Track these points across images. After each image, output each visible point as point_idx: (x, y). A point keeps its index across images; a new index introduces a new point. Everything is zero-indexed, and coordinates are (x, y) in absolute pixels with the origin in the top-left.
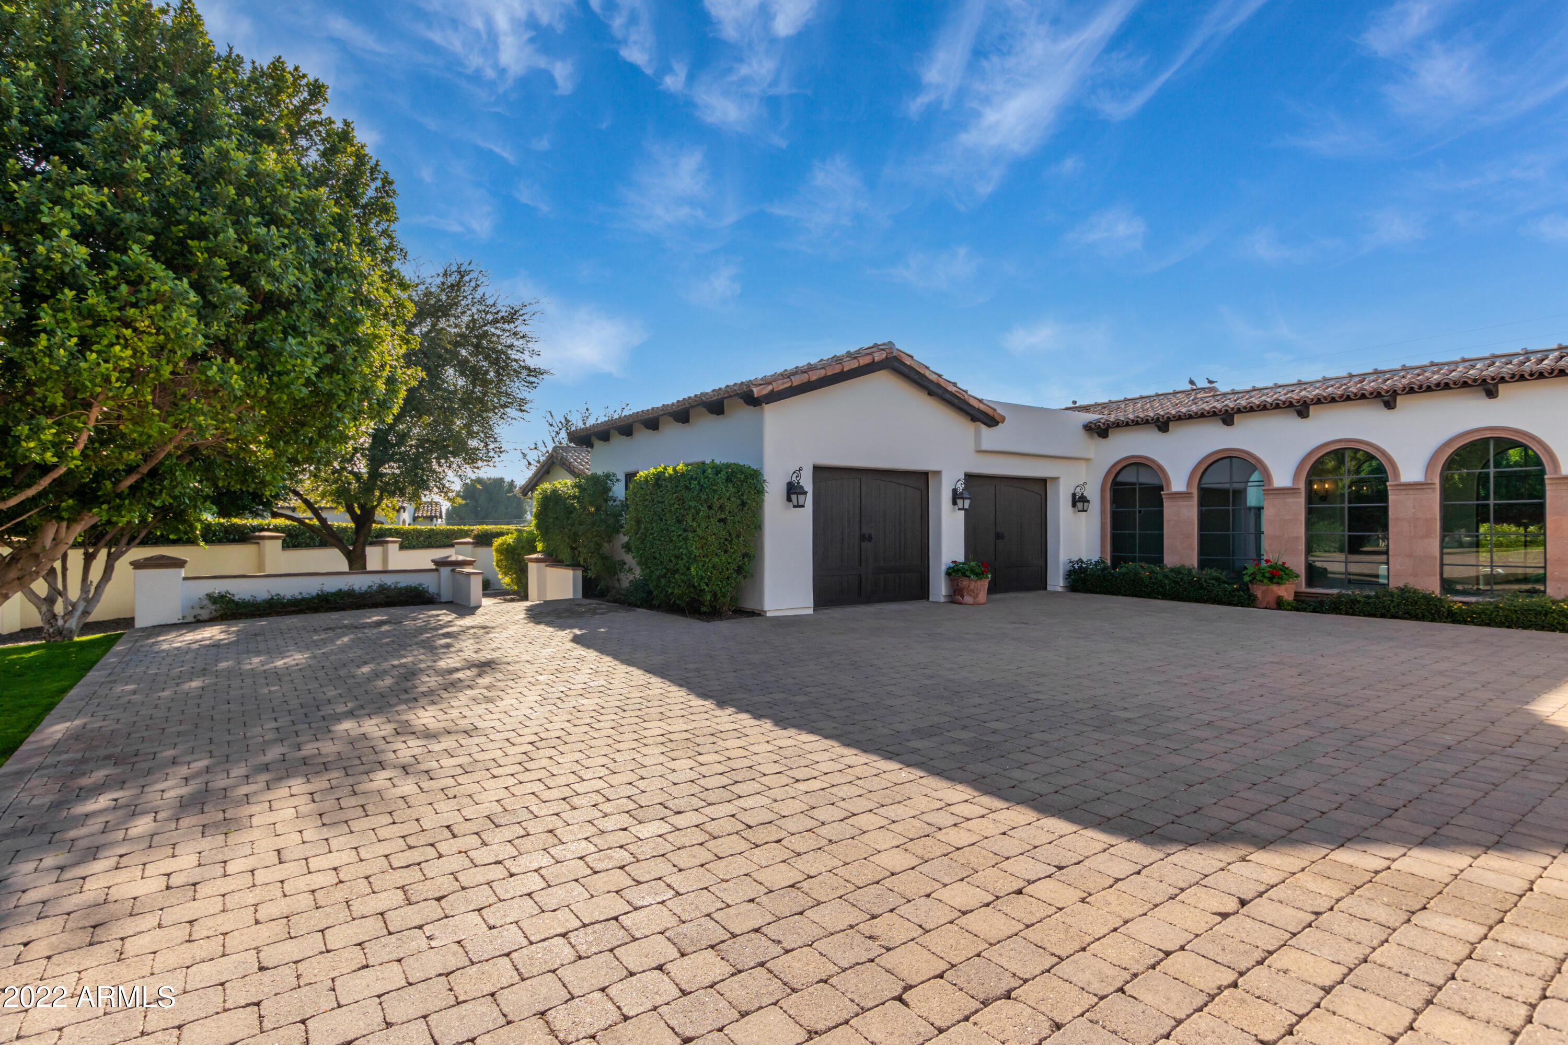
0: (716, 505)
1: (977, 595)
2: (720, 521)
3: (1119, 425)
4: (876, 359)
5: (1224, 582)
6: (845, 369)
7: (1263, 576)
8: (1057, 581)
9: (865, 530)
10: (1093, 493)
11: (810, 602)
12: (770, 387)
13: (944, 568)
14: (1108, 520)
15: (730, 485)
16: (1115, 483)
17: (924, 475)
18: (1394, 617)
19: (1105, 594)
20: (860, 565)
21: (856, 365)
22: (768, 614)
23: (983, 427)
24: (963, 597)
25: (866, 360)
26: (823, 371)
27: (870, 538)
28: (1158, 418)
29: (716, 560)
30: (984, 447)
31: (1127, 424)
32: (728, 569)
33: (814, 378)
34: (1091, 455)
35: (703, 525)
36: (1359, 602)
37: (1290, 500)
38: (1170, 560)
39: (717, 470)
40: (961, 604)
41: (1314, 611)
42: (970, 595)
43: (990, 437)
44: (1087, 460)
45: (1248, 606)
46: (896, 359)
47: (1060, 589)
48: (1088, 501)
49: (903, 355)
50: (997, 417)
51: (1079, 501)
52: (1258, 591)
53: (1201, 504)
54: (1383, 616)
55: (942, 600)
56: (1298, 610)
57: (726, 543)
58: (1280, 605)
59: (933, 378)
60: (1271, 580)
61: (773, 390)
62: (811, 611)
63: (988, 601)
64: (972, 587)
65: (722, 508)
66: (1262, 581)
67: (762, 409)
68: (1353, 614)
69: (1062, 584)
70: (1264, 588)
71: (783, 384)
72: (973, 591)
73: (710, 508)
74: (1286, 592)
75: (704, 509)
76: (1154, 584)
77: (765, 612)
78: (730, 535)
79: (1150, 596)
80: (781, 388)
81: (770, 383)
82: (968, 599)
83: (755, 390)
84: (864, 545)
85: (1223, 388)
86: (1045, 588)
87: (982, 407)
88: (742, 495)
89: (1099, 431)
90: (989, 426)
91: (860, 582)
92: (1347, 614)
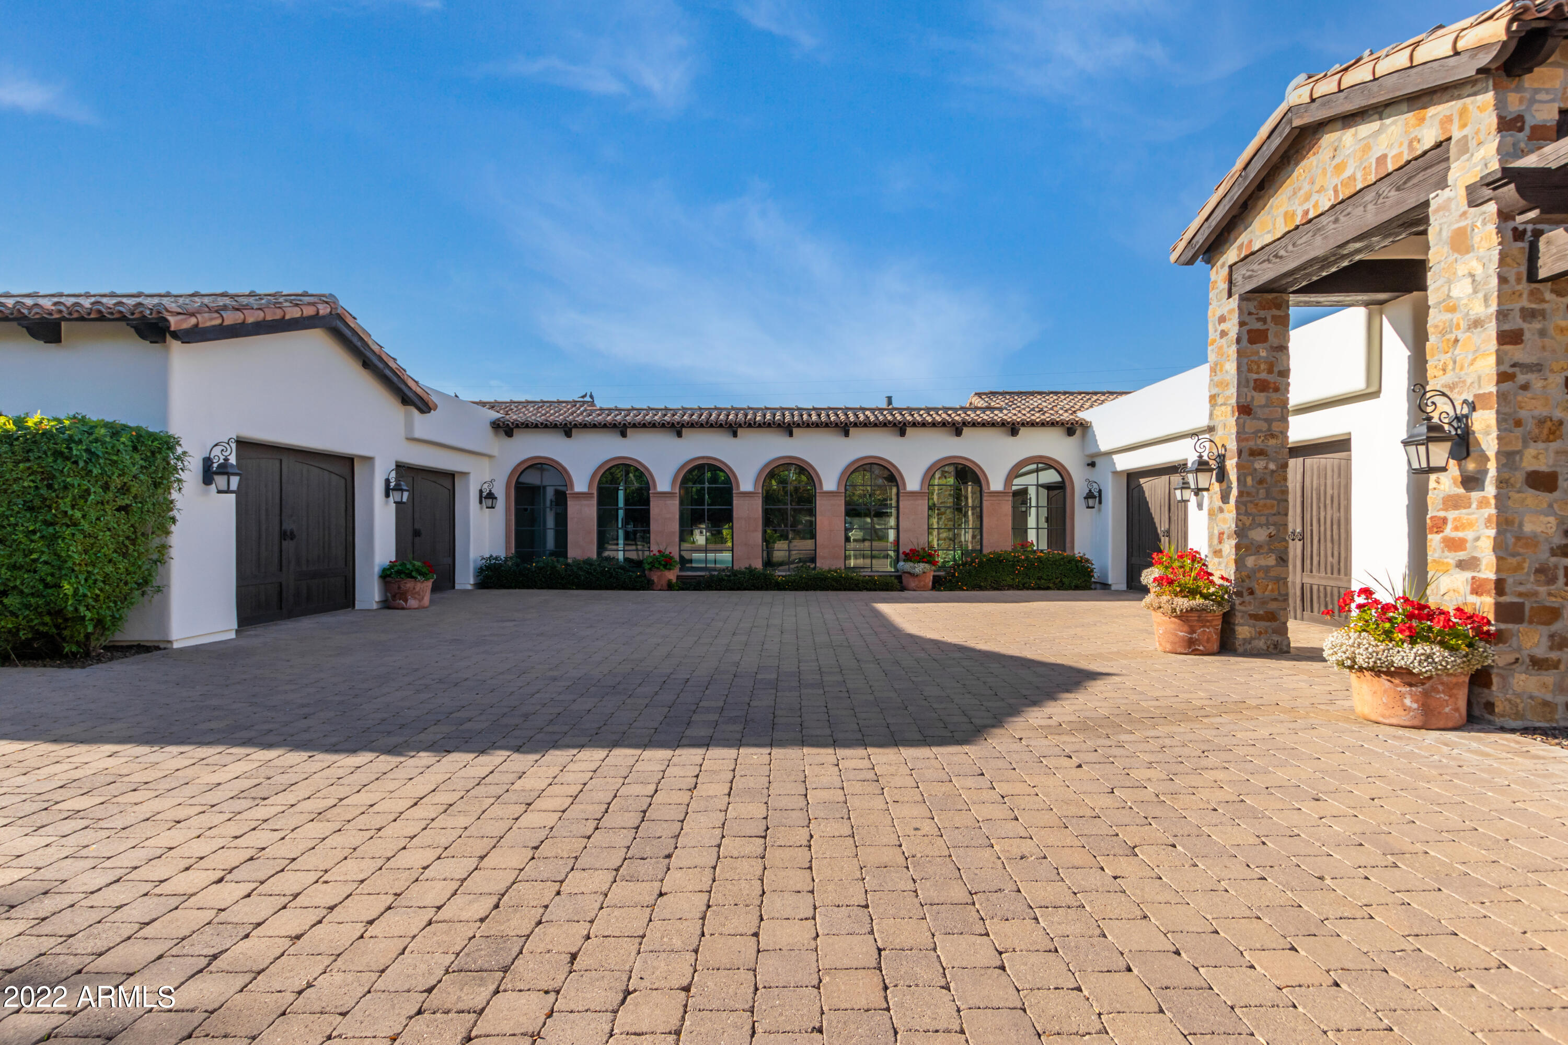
0: (117, 482)
1: (423, 598)
2: (119, 509)
3: (527, 426)
4: (321, 312)
5: (628, 571)
6: (287, 317)
7: (660, 563)
8: (465, 579)
9: (288, 526)
10: (500, 491)
11: (233, 623)
12: (193, 321)
13: (377, 570)
14: (513, 517)
15: (137, 457)
16: (517, 482)
17: (349, 461)
18: (745, 589)
19: (519, 588)
20: (281, 570)
21: (298, 315)
22: (176, 645)
23: (416, 412)
24: (406, 601)
25: (309, 311)
26: (261, 314)
27: (292, 536)
28: (566, 424)
29: (109, 569)
30: (417, 435)
31: (536, 426)
32: (126, 583)
33: (250, 320)
34: (495, 452)
35: (93, 515)
36: (724, 580)
37: (669, 502)
38: (574, 553)
39: (116, 431)
40: (403, 608)
41: (695, 589)
42: (415, 598)
43: (423, 425)
44: (490, 457)
45: (648, 589)
46: (340, 317)
47: (470, 587)
48: (496, 498)
49: (347, 314)
50: (431, 405)
51: (487, 498)
52: (655, 577)
53: (600, 503)
54: (739, 589)
55: (375, 606)
56: (682, 589)
57: (127, 542)
58: (670, 587)
59: (375, 348)
60: (665, 566)
61: (197, 325)
62: (232, 635)
63: (432, 601)
64: (417, 589)
65: (124, 489)
66: (658, 568)
67: (167, 349)
68: (720, 590)
69: (472, 582)
70: (659, 573)
71: (212, 319)
72: (418, 593)
73: (106, 487)
74: (672, 575)
75: (96, 489)
76: (570, 576)
77: (170, 642)
78: (135, 532)
79: (564, 587)
80: (208, 324)
81: (193, 314)
82: (412, 603)
83: (172, 320)
84: (285, 543)
85: (599, 404)
86: (454, 587)
87: (419, 391)
88: (156, 472)
89: (505, 429)
90: (422, 411)
91: (280, 593)
92: (716, 589)
